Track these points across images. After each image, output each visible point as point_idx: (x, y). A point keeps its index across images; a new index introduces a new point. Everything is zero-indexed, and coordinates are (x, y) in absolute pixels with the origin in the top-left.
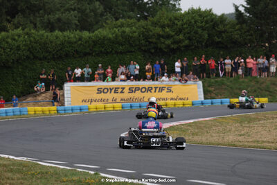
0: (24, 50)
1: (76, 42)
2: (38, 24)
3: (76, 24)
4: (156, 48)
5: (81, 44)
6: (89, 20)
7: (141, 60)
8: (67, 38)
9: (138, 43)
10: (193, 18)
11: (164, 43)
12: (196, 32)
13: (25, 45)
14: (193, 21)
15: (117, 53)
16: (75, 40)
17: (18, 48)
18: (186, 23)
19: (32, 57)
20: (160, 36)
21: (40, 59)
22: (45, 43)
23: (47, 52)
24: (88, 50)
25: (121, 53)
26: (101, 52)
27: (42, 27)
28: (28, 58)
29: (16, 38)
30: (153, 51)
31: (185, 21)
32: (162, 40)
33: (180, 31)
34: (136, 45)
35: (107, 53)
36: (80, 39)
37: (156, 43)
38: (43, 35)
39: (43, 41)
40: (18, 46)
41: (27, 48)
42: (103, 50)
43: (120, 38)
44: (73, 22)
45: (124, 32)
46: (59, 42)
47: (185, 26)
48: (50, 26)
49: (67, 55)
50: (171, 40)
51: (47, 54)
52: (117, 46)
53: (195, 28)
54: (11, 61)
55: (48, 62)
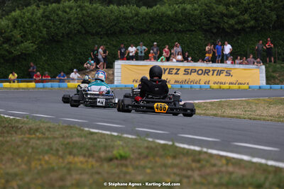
0: (76, 23)
1: (131, 18)
4: (218, 28)
5: (137, 20)
7: (201, 40)
8: (122, 13)
9: (199, 21)
11: (227, 23)
12: (263, 13)
13: (76, 19)
15: (176, 31)
16: (131, 15)
17: (69, 21)
18: (253, 2)
19: (84, 32)
20: (223, 15)
21: (93, 35)
22: (98, 18)
23: (101, 26)
24: (144, 27)
25: (180, 31)
26: (159, 30)
28: (79, 32)
29: (68, 10)
30: (215, 31)
32: (226, 19)
33: (246, 10)
34: (197, 24)
35: (165, 31)
36: (137, 15)
37: (218, 23)
38: (96, 9)
39: (97, 15)
40: (69, 19)
41: (78, 22)
42: (161, 27)
43: (180, 15)
45: (185, 9)
46: (113, 17)
47: (252, 5)
49: (121, 32)
50: (235, 20)
51: (100, 30)
52: (176, 23)
53: (263, 7)
54: (61, 35)
55: (101, 38)
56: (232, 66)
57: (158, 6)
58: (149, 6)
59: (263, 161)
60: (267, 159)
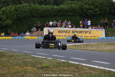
0: (28, 12)
1: (50, 10)
2: (36, 2)
3: (52, 2)
4: (86, 14)
5: (53, 11)
6: (59, 1)
7: (79, 19)
8: (47, 8)
10: (103, 1)
11: (89, 12)
12: (104, 8)
13: (28, 10)
14: (103, 3)
15: (68, 15)
16: (50, 9)
17: (25, 12)
18: (99, 4)
19: (31, 16)
20: (87, 9)
21: (35, 17)
22: (37, 10)
23: (38, 14)
24: (56, 14)
25: (70, 16)
26: (62, 15)
27: (37, 3)
28: (29, 16)
29: (25, 7)
30: (84, 15)
31: (99, 3)
32: (89, 11)
33: (97, 7)
34: (77, 13)
35: (64, 16)
36: (53, 9)
37: (86, 12)
38: (36, 7)
39: (36, 9)
40: (25, 11)
41: (29, 12)
42: (62, 14)
43: (70, 9)
44: (51, 1)
45: (72, 6)
46: (43, 10)
47: (99, 5)
48: (41, 3)
49: (46, 16)
50: (93, 11)
51: (38, 15)
52: (69, 12)
53: (104, 6)
54: (22, 17)
55: (38, 18)
56: (91, 30)
57: (61, 5)
58: (58, 5)
59: (104, 68)
60: (105, 67)
